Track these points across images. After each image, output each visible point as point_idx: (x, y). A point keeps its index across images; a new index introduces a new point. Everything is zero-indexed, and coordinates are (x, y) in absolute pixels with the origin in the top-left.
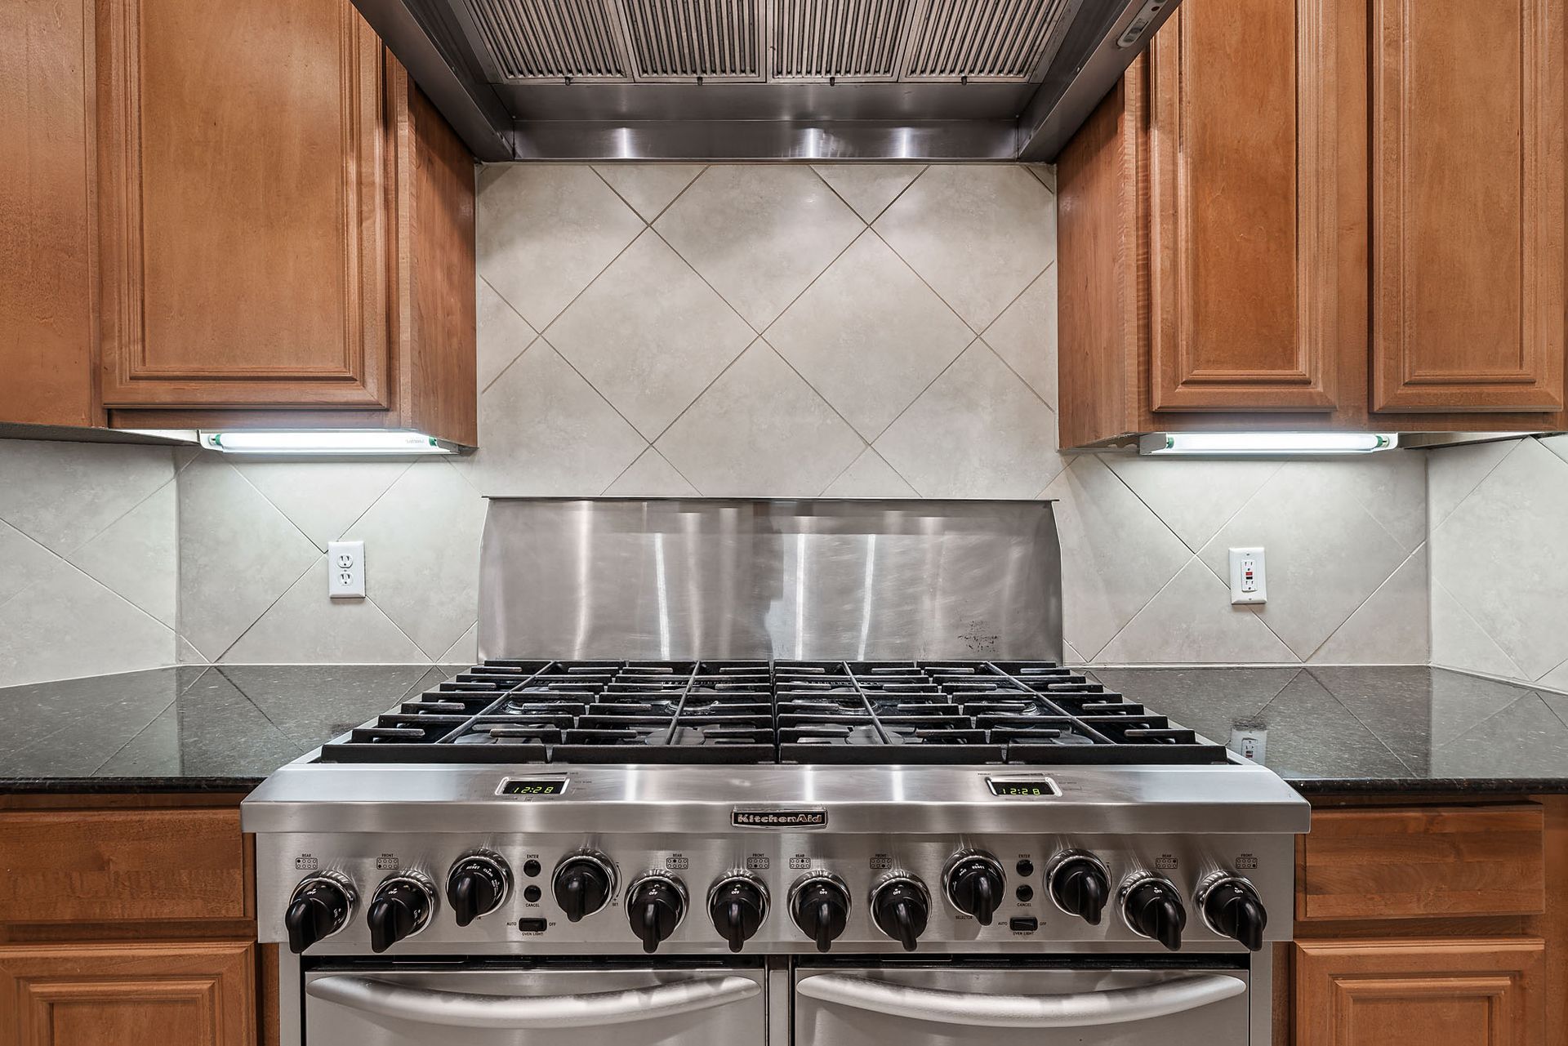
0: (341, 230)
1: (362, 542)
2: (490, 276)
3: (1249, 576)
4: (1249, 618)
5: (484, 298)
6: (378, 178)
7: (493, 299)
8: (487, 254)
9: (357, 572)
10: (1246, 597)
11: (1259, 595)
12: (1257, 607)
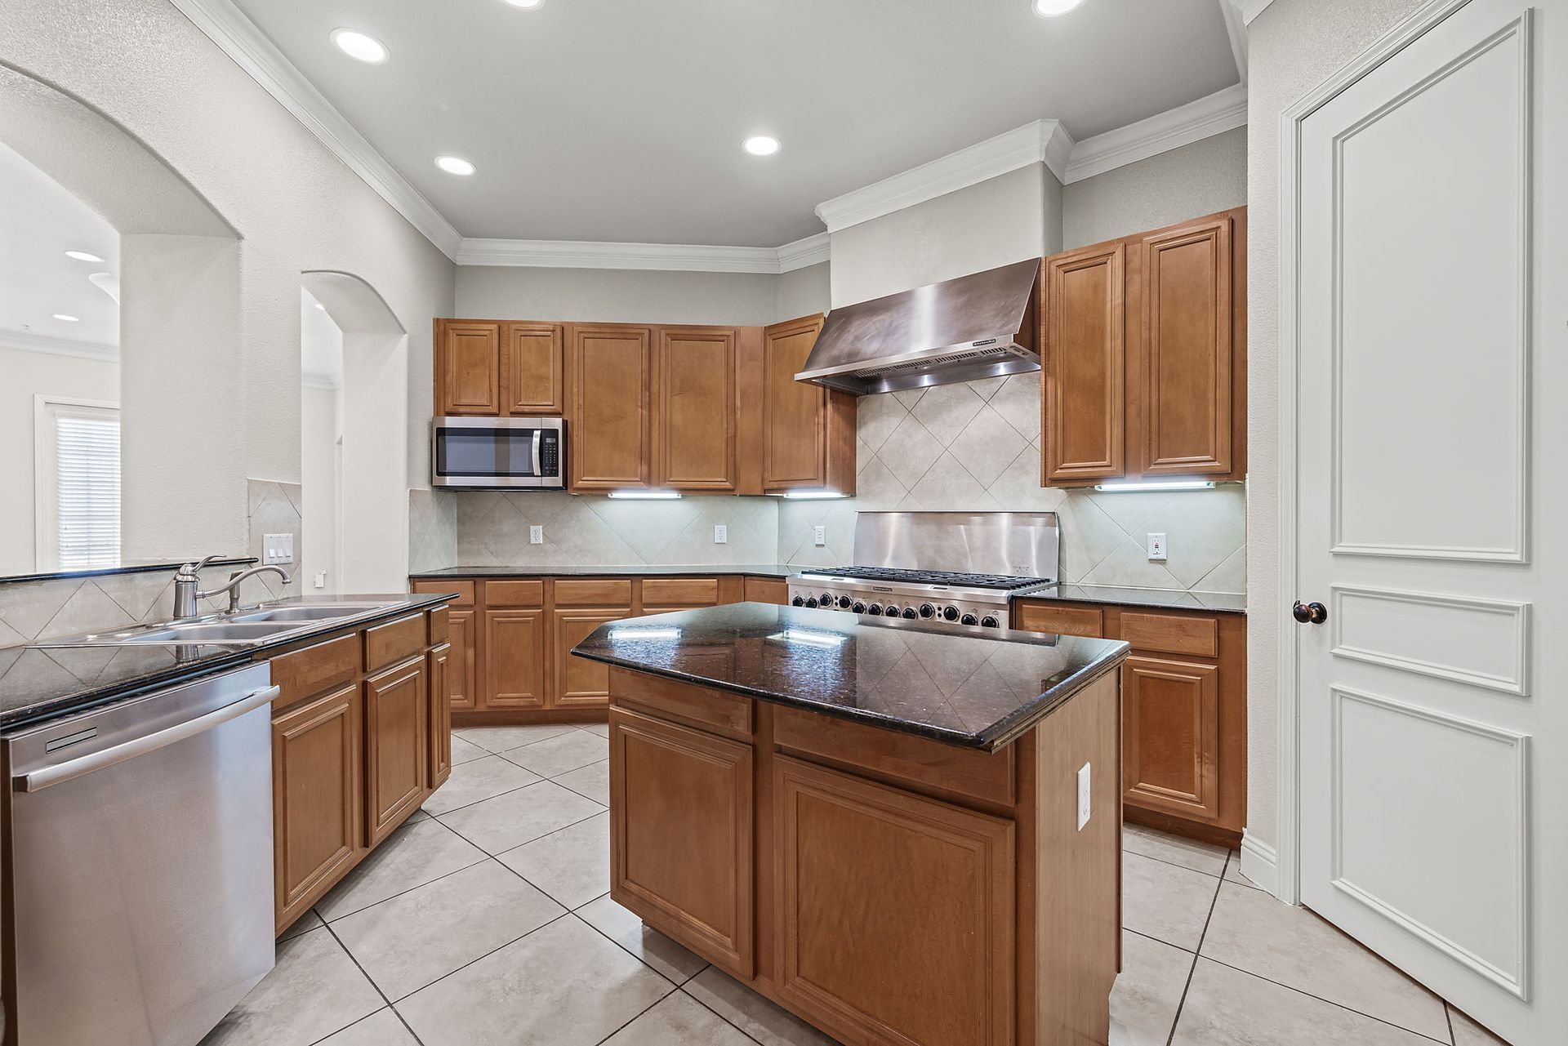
0: (814, 438)
1: (823, 527)
2: (862, 435)
3: (1157, 546)
4: (1158, 567)
5: (859, 443)
6: (822, 422)
7: (862, 443)
8: (860, 428)
9: (822, 537)
10: (1155, 557)
11: (1162, 556)
12: (1162, 562)
